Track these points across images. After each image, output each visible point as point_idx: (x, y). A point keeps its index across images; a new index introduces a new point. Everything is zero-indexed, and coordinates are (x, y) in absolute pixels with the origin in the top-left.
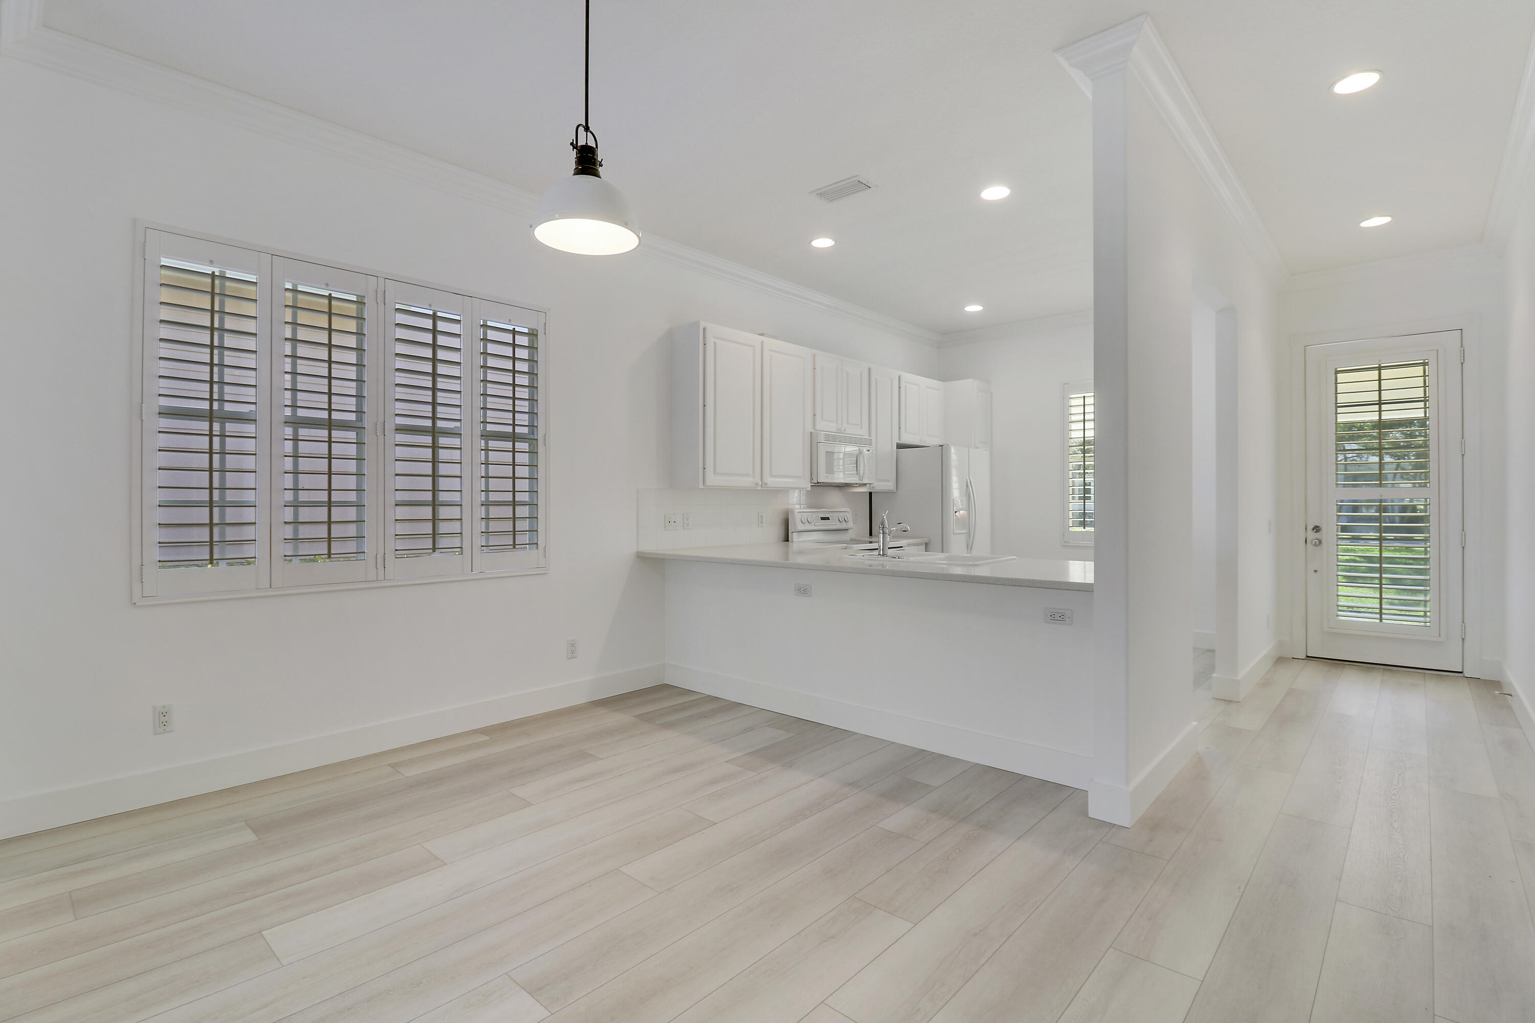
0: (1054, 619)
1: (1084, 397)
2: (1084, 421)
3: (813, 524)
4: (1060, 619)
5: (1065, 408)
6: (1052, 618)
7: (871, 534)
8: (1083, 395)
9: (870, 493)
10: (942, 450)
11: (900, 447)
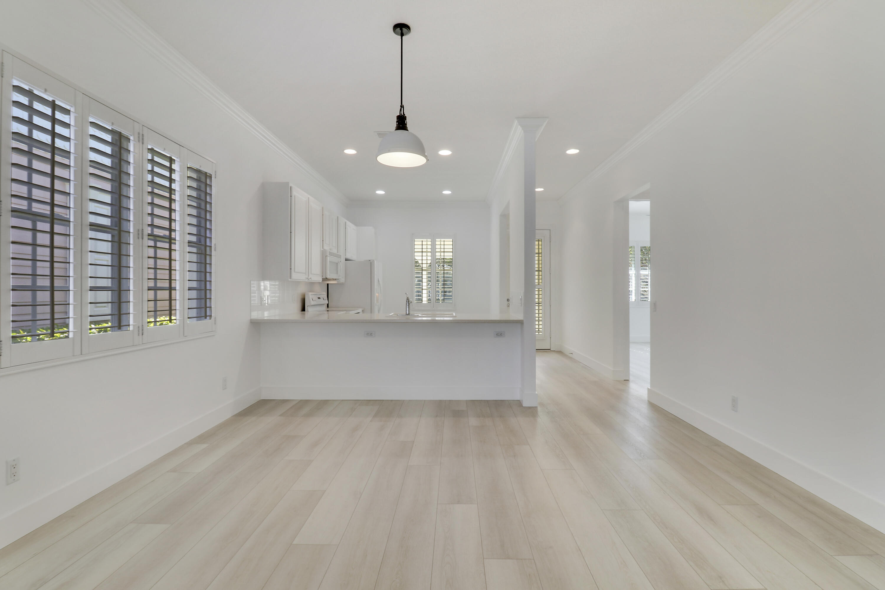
1: (422, 241)
3: (316, 301)
5: (412, 245)
8: (421, 240)
9: (328, 284)
10: (371, 263)
11: (346, 260)
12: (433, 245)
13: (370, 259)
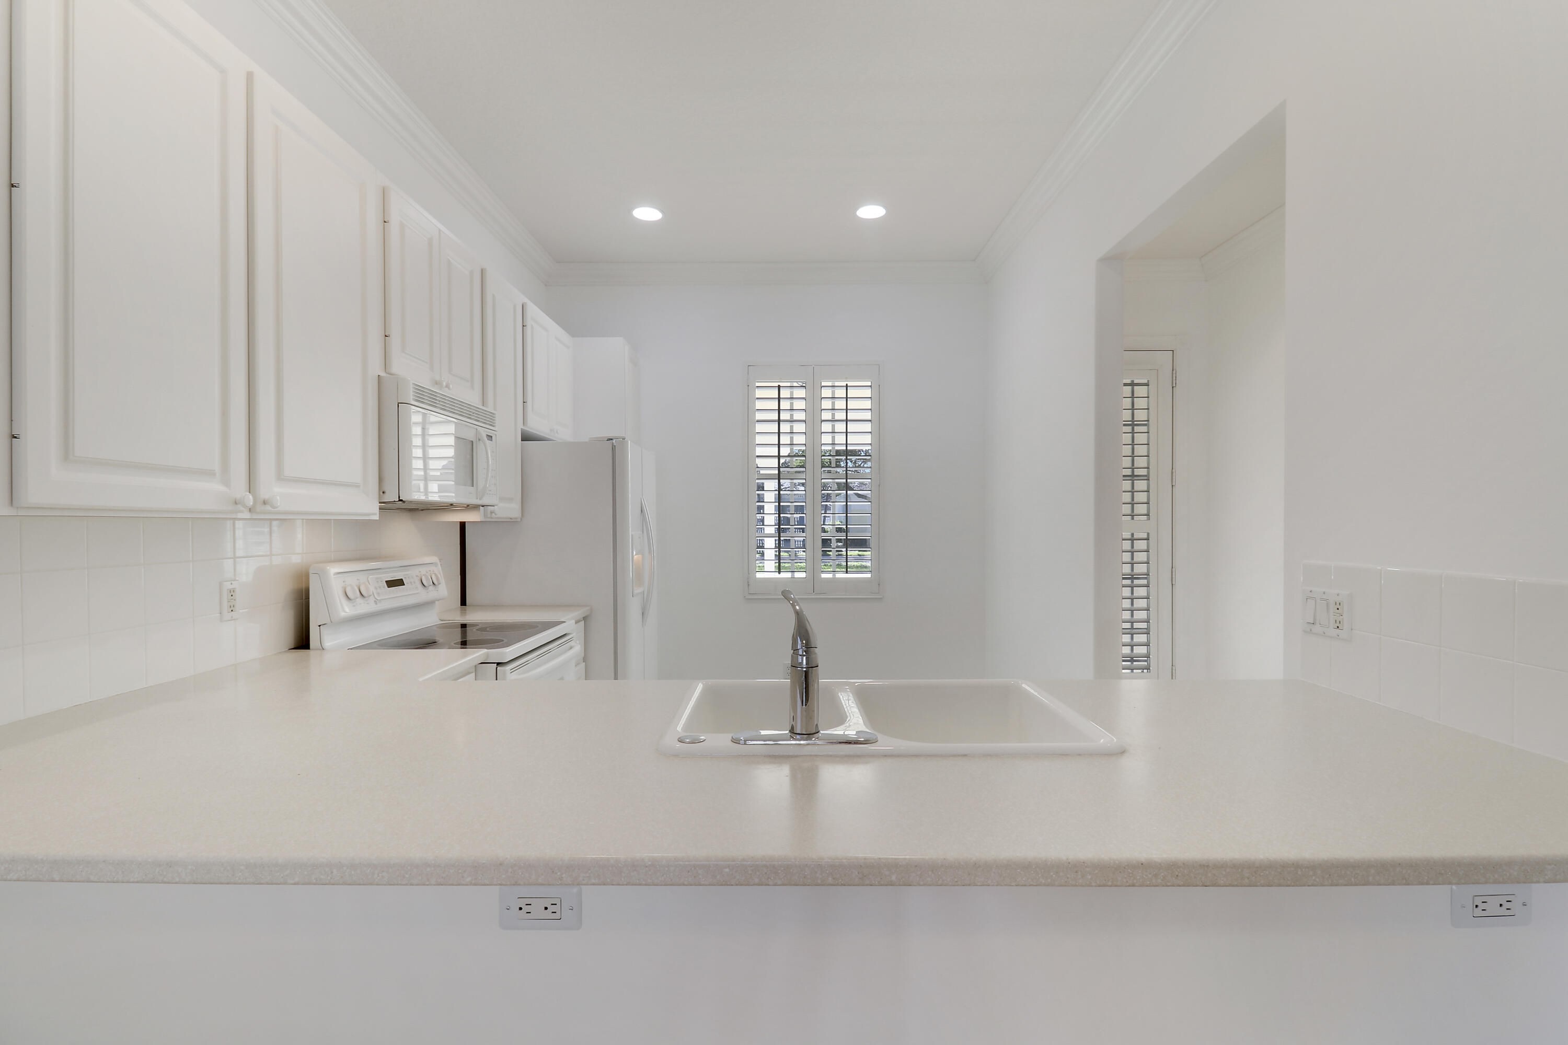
0: (1484, 913)
1: (779, 387)
2: (779, 421)
3: (372, 599)
4: (1503, 911)
5: (749, 400)
6: (1478, 912)
7: (463, 602)
8: (777, 384)
9: (463, 525)
10: (614, 448)
11: (526, 437)
12: (814, 402)
13: (610, 435)
